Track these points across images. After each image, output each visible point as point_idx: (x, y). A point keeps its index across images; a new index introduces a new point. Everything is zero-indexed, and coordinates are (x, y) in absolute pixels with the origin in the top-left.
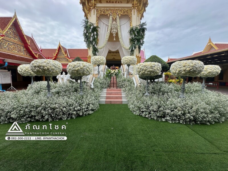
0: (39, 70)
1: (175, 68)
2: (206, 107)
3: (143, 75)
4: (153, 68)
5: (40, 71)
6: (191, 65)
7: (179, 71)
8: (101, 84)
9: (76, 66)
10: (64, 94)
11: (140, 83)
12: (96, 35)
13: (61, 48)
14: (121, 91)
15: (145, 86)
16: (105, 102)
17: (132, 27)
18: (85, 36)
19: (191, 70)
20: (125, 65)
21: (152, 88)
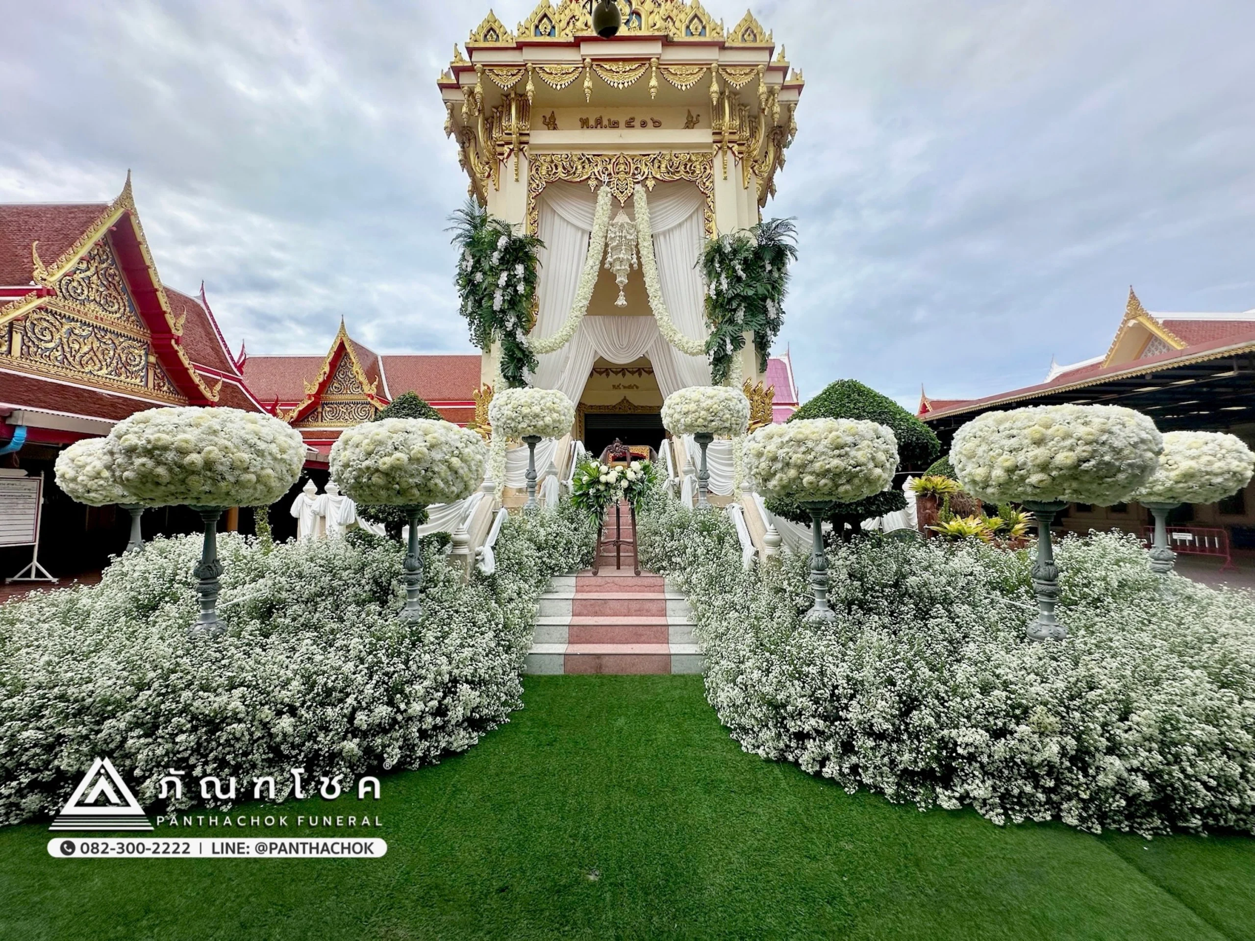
0: (151, 472)
1: (980, 451)
3: (788, 495)
4: (847, 454)
5: (158, 476)
6: (1081, 431)
7: (1010, 471)
8: (539, 549)
9: (380, 443)
10: (302, 620)
11: (777, 544)
12: (525, 279)
14: (661, 589)
15: (804, 564)
16: (561, 660)
17: (715, 237)
18: (464, 287)
19: (1087, 460)
20: (685, 436)
21: (851, 576)
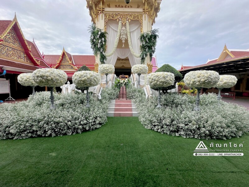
1: (189, 78)
2: (222, 120)
3: (155, 86)
4: (165, 79)
5: (43, 81)
6: (206, 75)
7: (193, 82)
8: (109, 95)
9: (82, 75)
10: (69, 106)
11: (152, 94)
12: (104, 41)
13: (65, 55)
14: (131, 102)
15: (157, 98)
16: (113, 114)
17: (143, 33)
18: (92, 42)
19: (206, 80)
20: (136, 74)
21: (165, 100)
